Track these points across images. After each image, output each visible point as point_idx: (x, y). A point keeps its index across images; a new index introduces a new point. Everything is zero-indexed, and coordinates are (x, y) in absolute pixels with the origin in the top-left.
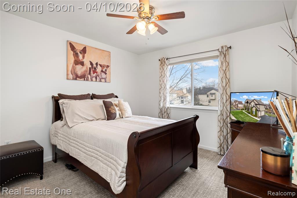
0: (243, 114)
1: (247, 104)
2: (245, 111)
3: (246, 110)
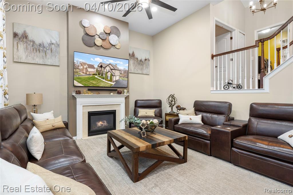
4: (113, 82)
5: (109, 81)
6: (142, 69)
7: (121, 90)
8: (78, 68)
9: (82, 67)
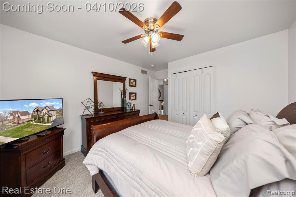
0: (31, 127)
1: (36, 113)
2: (34, 122)
3: (35, 120)
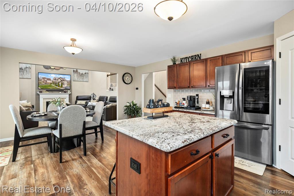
4: (63, 88)
5: (60, 87)
6: (83, 79)
7: (66, 90)
8: (41, 81)
9: (43, 80)
